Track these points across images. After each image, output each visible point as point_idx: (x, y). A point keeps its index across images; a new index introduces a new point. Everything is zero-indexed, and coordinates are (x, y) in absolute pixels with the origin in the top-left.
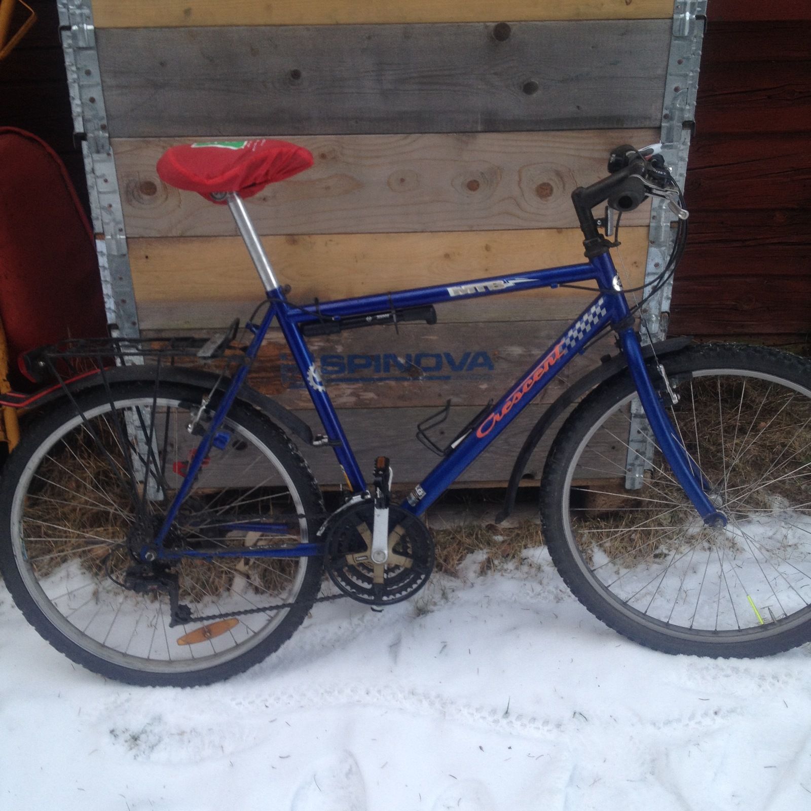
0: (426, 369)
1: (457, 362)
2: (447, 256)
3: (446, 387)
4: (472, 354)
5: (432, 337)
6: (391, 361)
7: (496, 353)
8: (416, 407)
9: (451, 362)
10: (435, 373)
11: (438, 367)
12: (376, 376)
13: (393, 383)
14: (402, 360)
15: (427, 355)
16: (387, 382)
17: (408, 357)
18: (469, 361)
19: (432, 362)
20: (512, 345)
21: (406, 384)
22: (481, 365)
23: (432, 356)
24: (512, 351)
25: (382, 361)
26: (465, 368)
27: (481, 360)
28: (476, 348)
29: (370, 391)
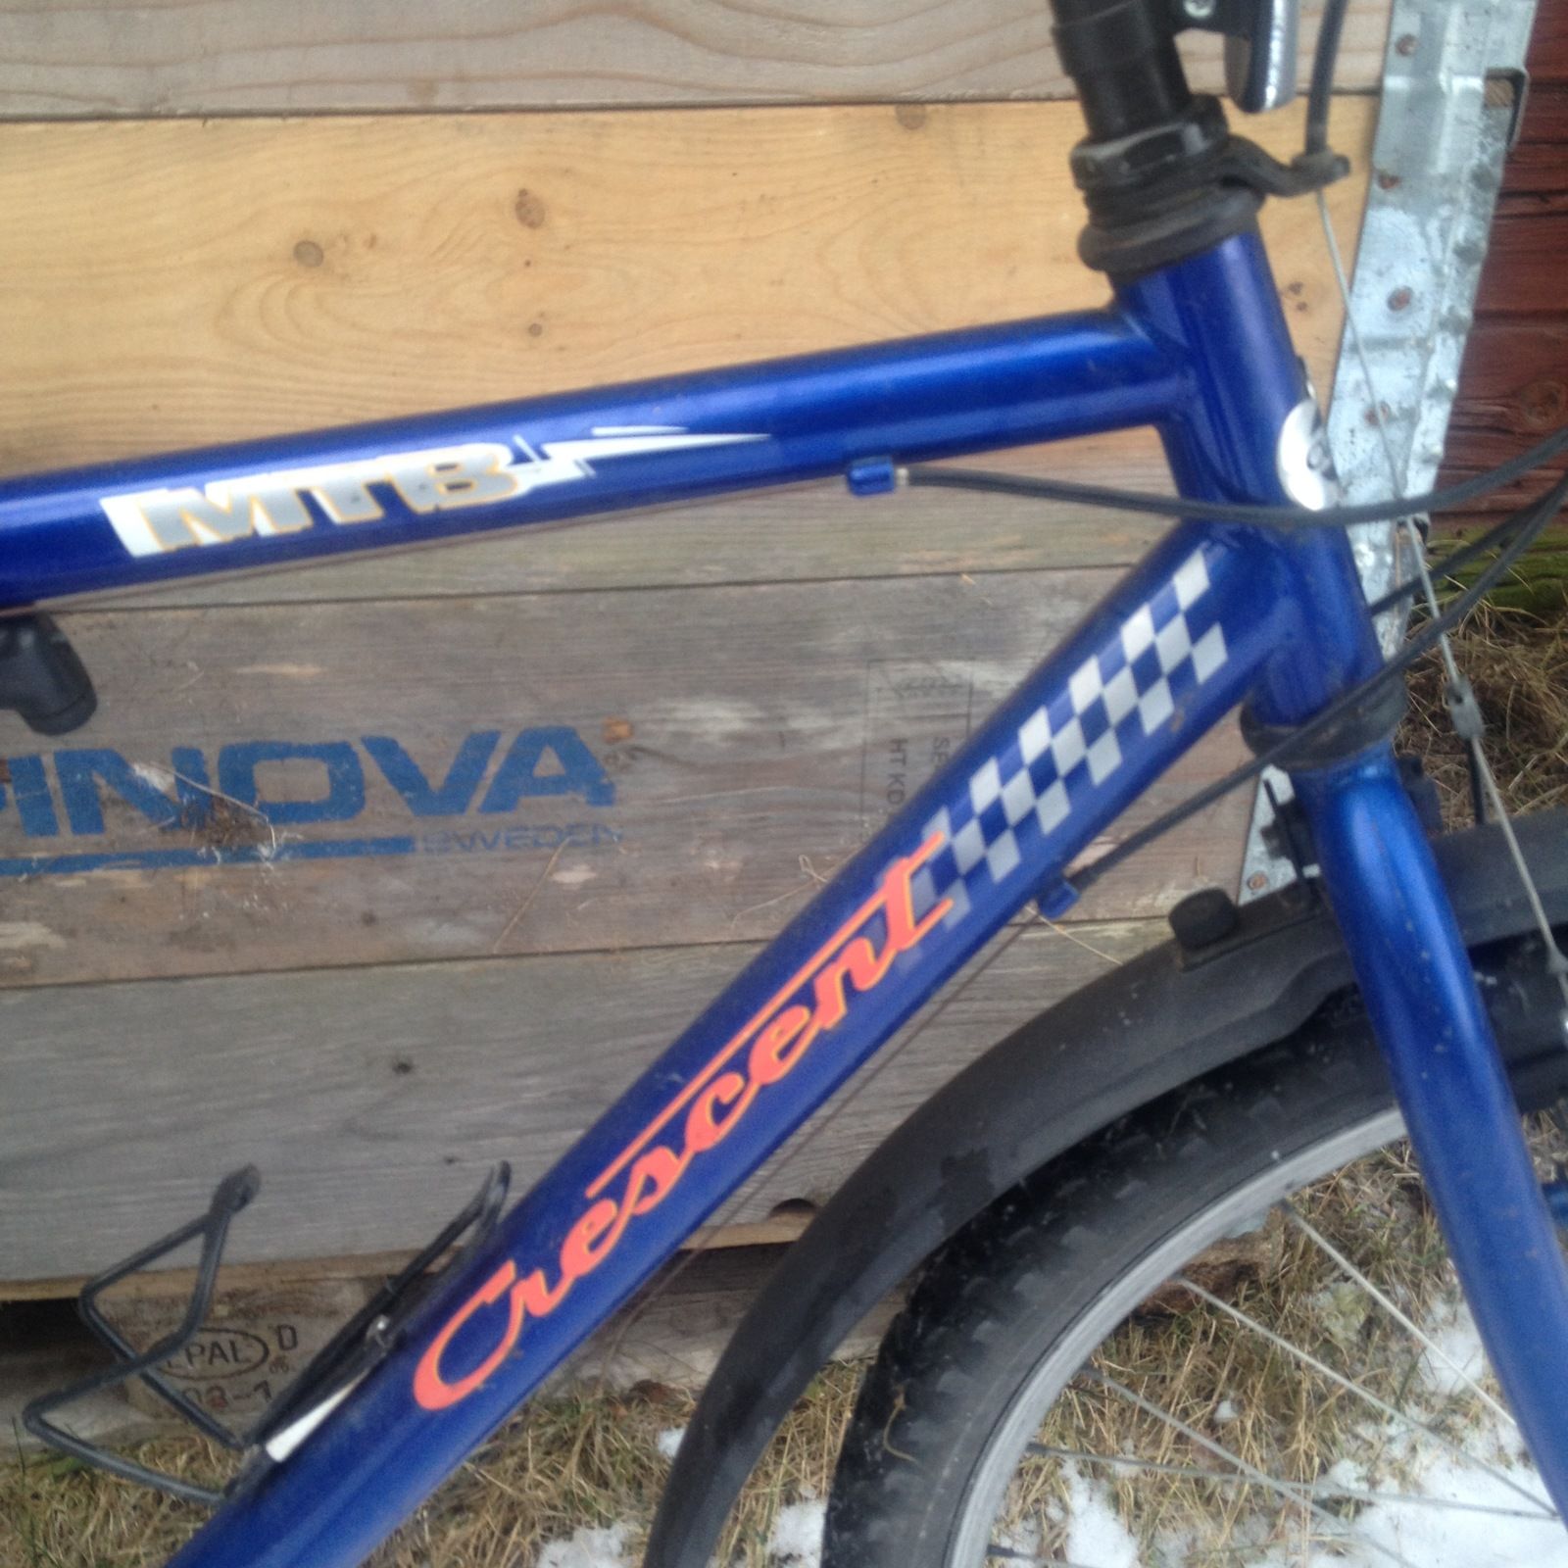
0: (285, 812)
1: (437, 776)
2: (308, 253)
3: (395, 884)
4: (506, 742)
5: (290, 669)
6: (101, 782)
7: (622, 730)
8: (260, 971)
9: (405, 777)
10: (336, 830)
11: (347, 797)
12: (39, 850)
13: (130, 879)
14: (157, 778)
15: (283, 752)
16: (98, 873)
17: (186, 761)
18: (493, 768)
19: (312, 781)
20: (695, 690)
21: (196, 878)
22: (557, 785)
23: (304, 751)
24: (695, 721)
25: (52, 781)
26: (478, 799)
27: (549, 764)
28: (522, 714)
29: (26, 919)
